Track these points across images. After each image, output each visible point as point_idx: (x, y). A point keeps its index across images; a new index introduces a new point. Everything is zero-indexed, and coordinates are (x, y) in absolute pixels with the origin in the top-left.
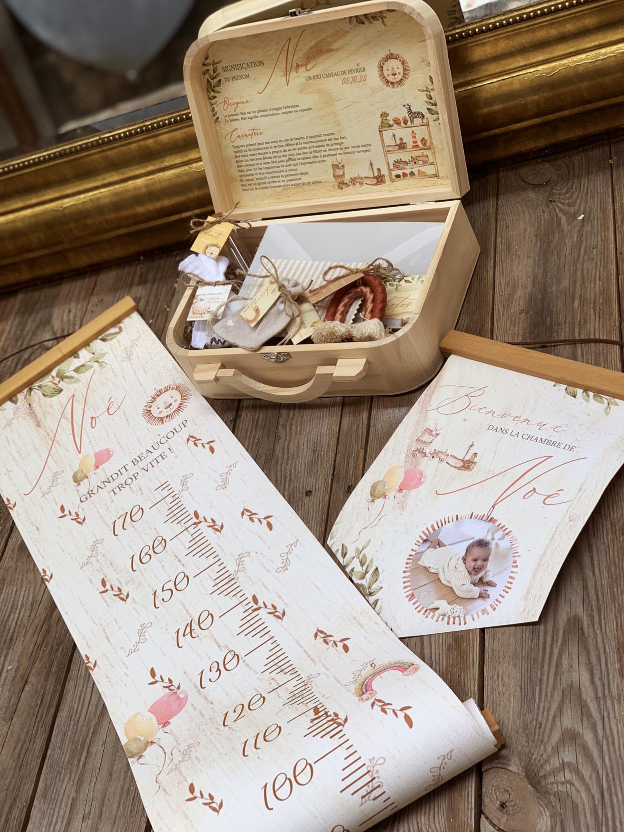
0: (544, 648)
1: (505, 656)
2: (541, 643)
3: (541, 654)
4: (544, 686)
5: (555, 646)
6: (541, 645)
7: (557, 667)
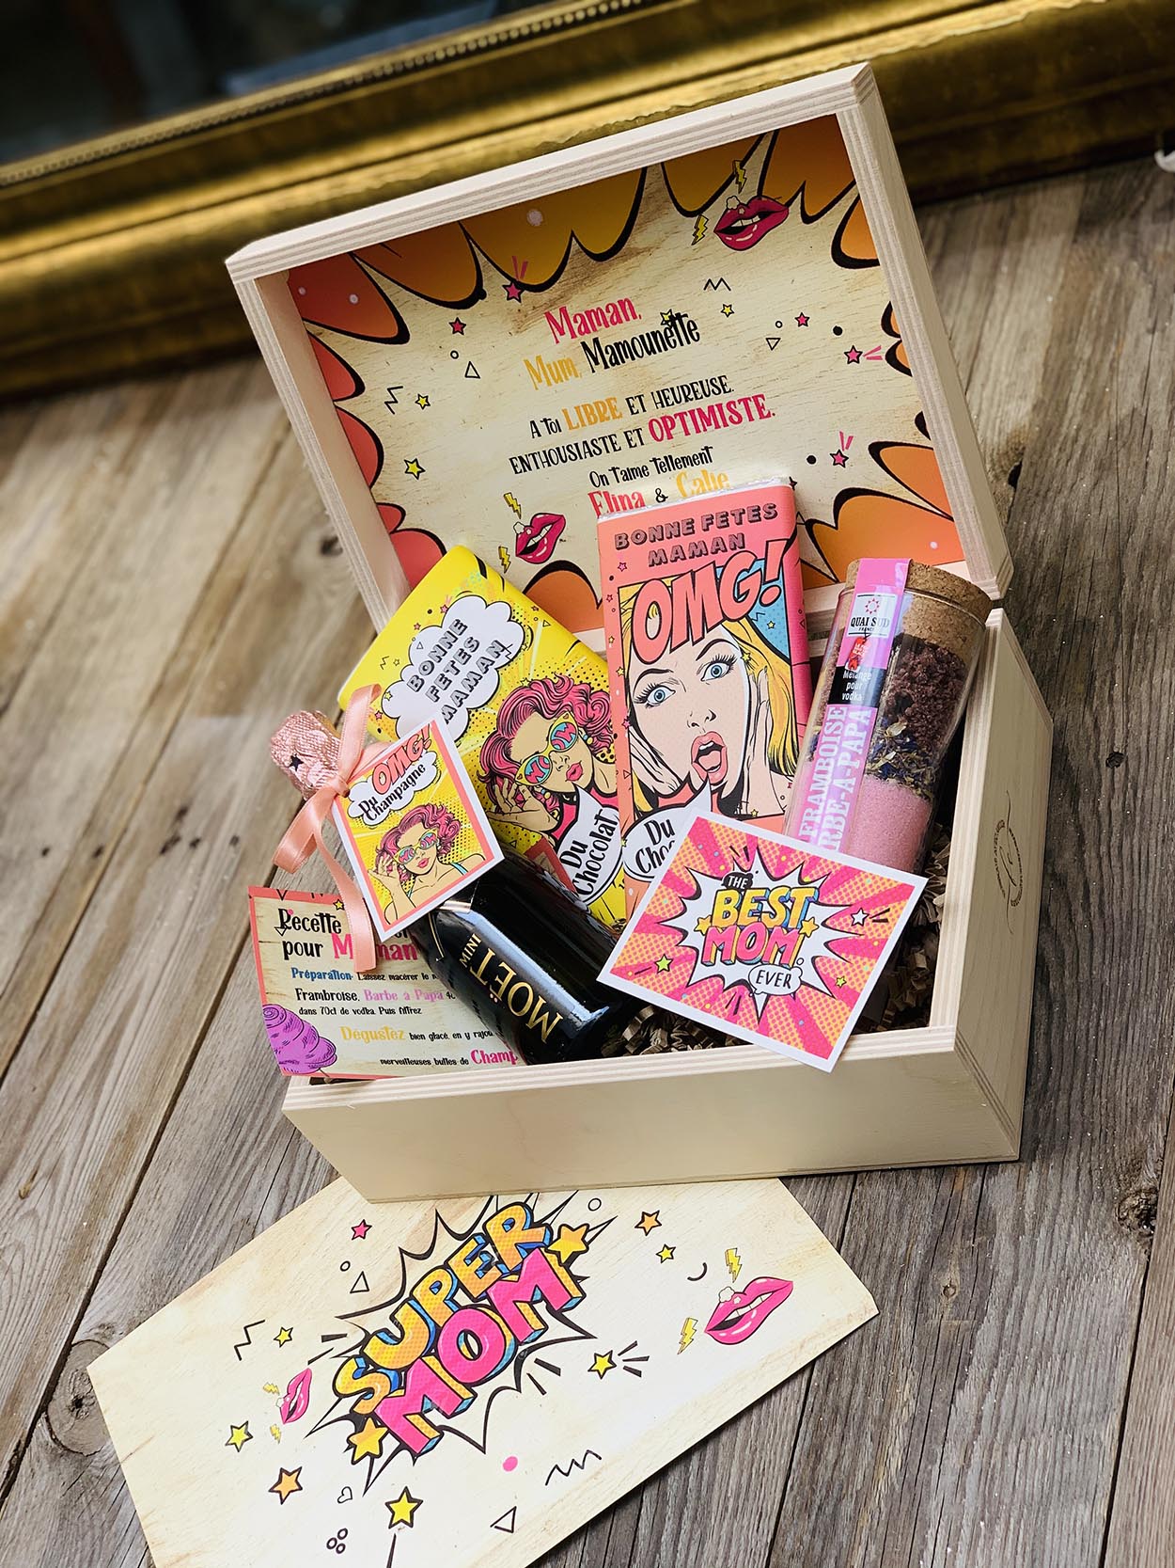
0: (239, 1152)
1: (180, 1160)
2: (237, 1145)
3: (229, 1163)
4: (210, 1217)
5: (253, 1152)
6: (236, 1148)
7: (240, 1188)
